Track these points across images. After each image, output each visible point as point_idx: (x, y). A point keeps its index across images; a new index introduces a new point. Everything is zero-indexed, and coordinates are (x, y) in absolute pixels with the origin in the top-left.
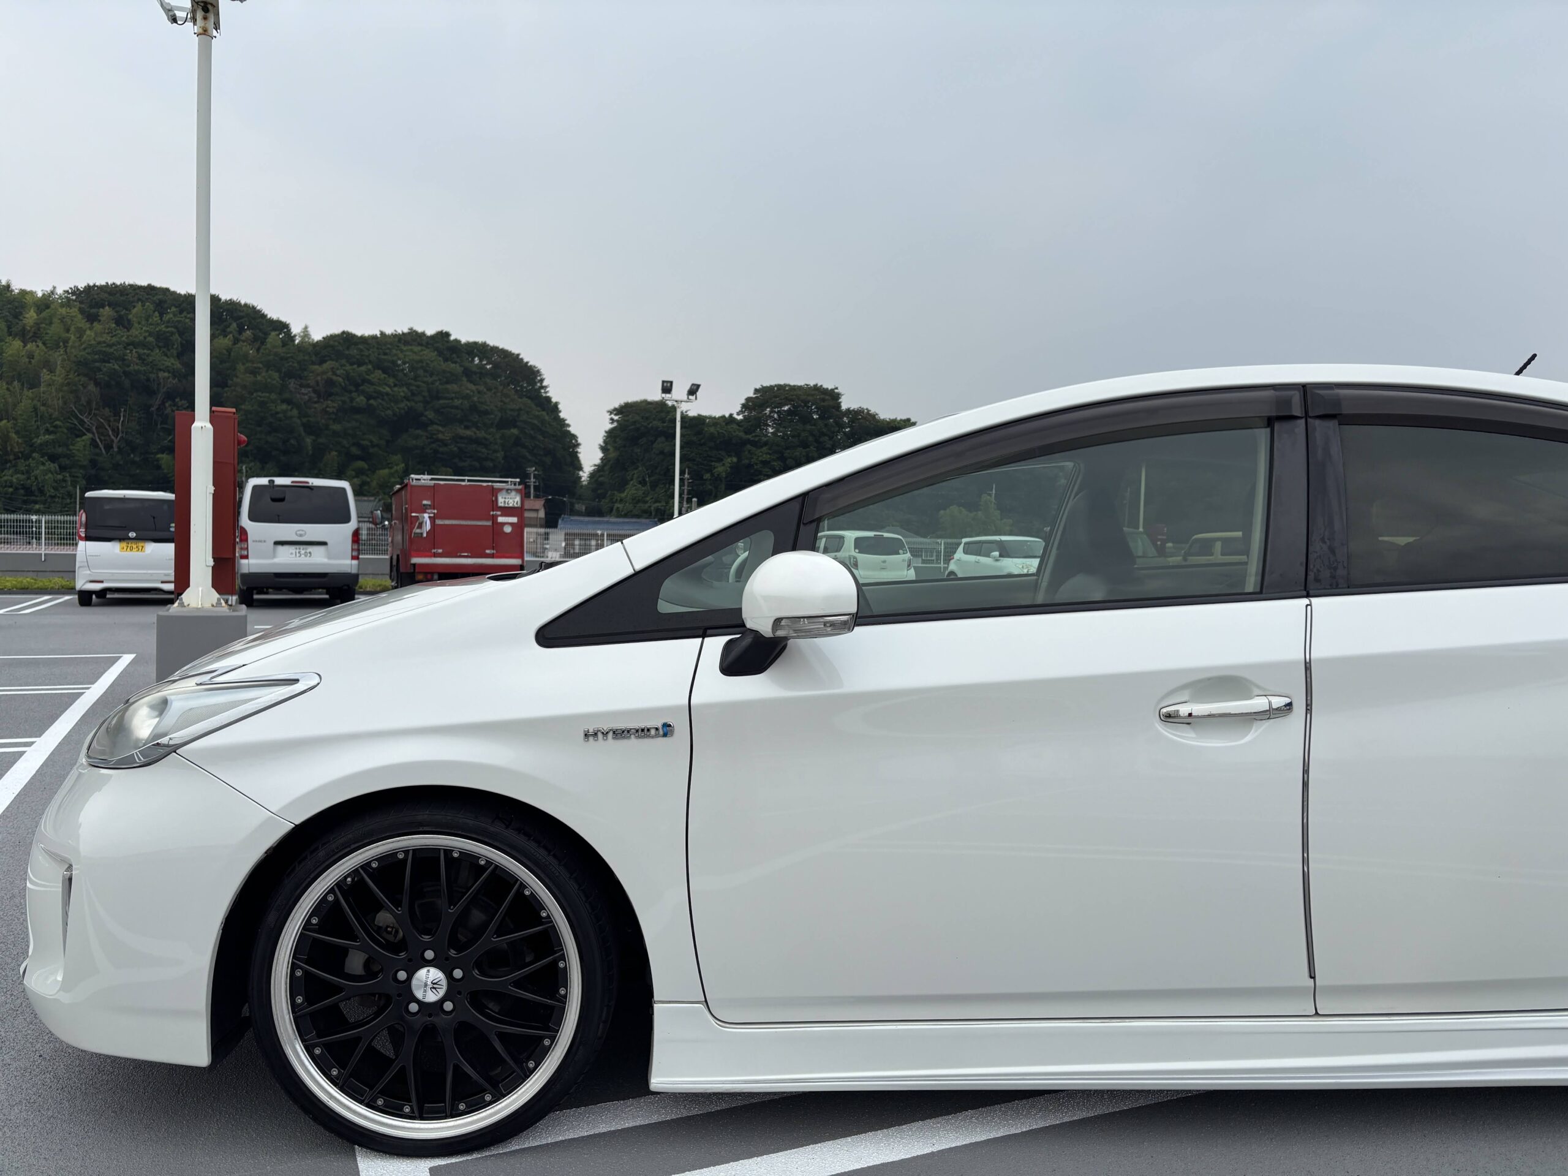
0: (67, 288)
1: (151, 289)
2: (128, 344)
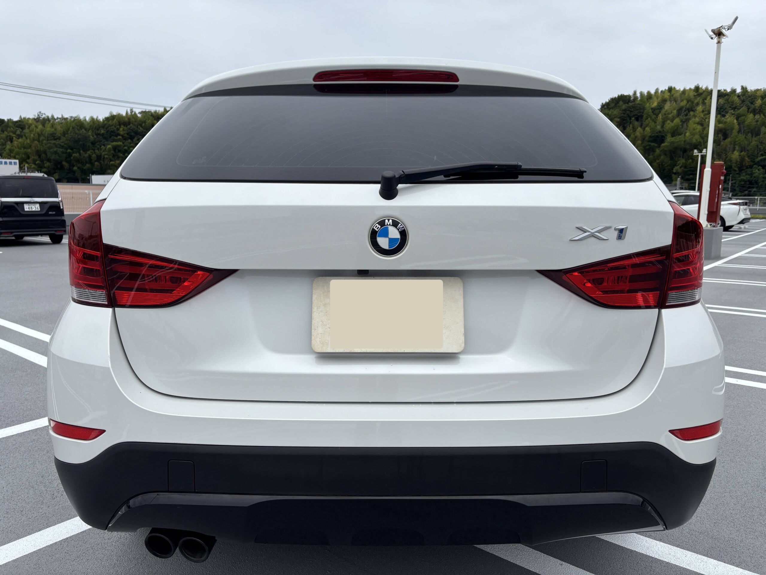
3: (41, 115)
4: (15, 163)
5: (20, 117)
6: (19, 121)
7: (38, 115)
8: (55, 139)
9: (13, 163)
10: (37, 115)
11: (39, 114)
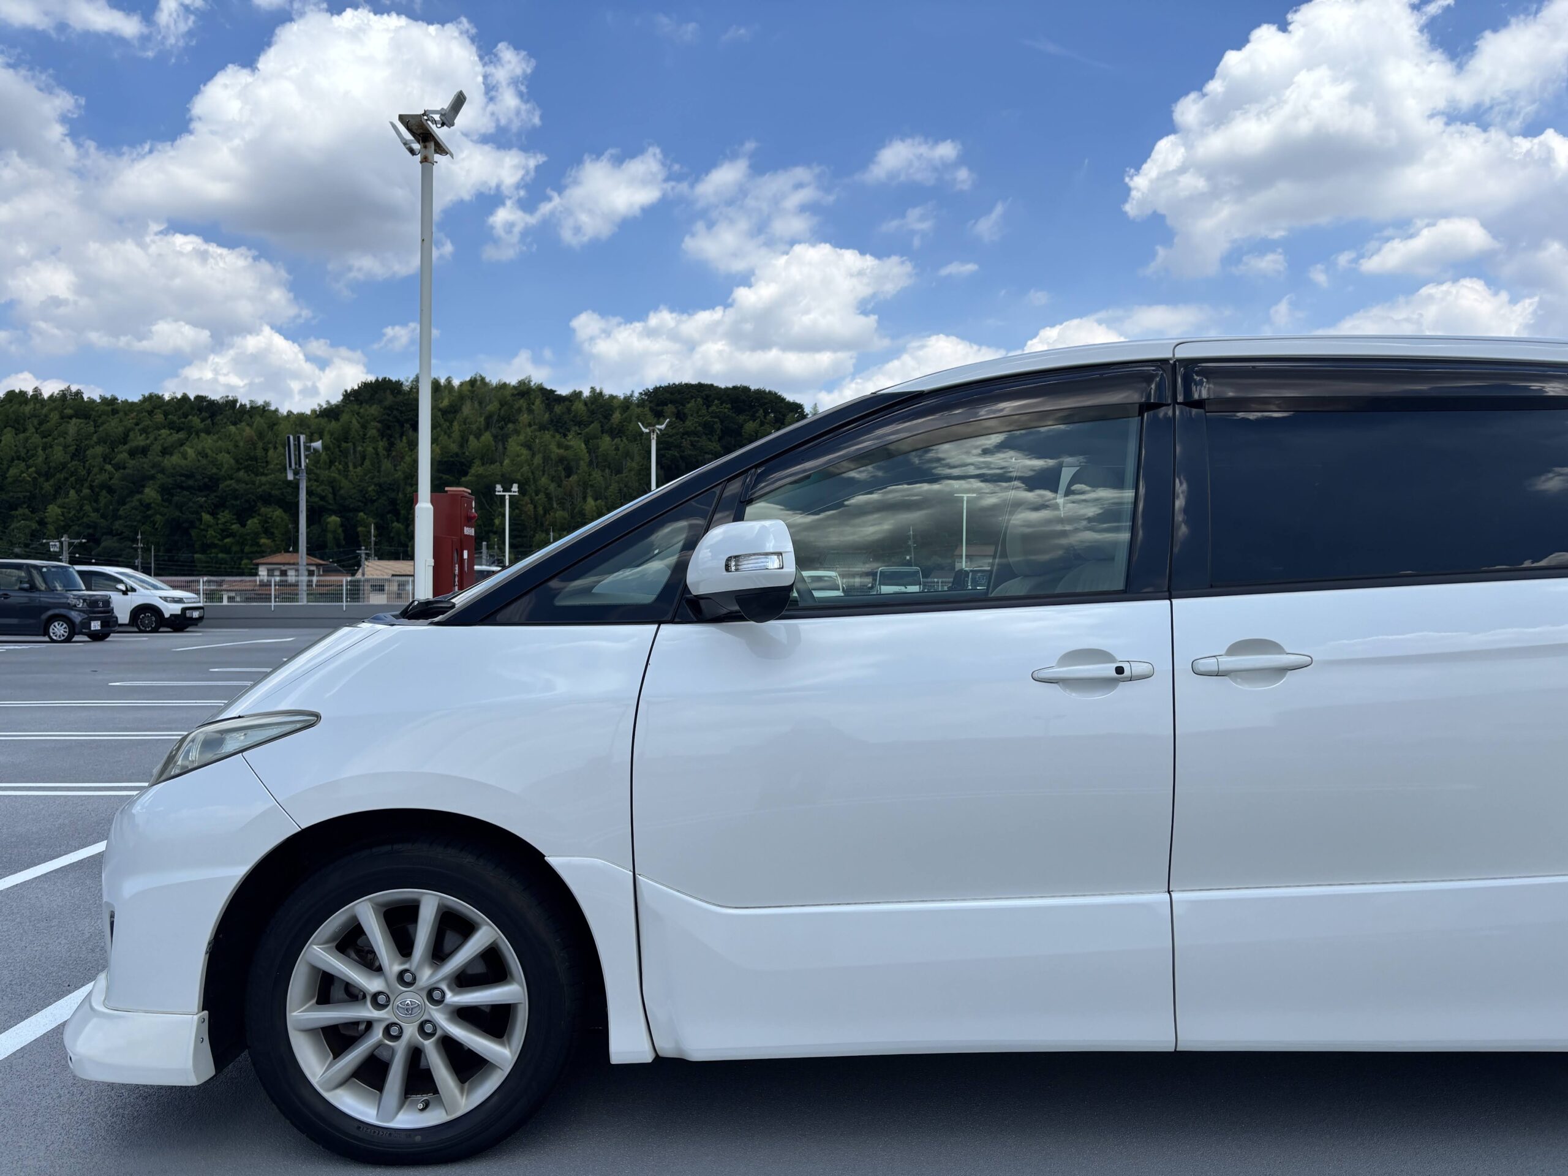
0: (641, 391)
1: (700, 387)
2: (684, 434)
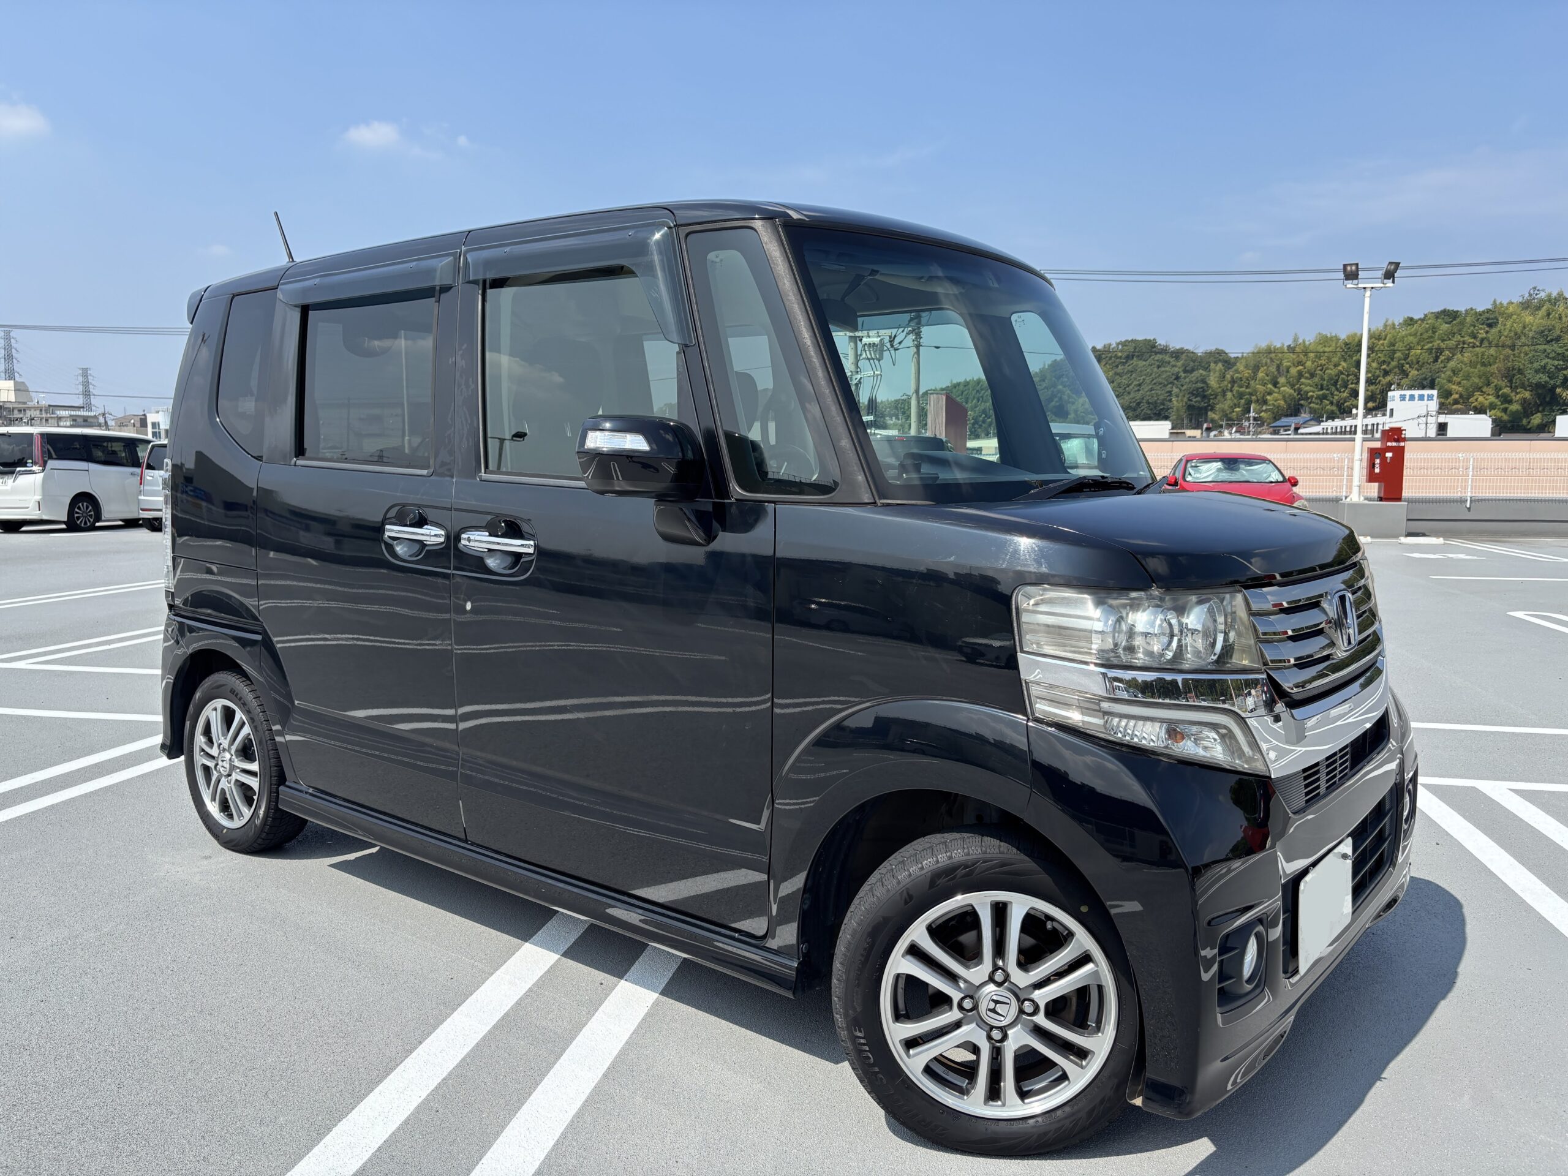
3: (1536, 295)
4: (1430, 398)
5: (1495, 301)
6: (1488, 311)
7: (1530, 295)
8: (1548, 342)
9: (1426, 398)
10: (1527, 295)
11: (1532, 292)
